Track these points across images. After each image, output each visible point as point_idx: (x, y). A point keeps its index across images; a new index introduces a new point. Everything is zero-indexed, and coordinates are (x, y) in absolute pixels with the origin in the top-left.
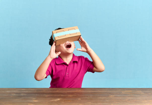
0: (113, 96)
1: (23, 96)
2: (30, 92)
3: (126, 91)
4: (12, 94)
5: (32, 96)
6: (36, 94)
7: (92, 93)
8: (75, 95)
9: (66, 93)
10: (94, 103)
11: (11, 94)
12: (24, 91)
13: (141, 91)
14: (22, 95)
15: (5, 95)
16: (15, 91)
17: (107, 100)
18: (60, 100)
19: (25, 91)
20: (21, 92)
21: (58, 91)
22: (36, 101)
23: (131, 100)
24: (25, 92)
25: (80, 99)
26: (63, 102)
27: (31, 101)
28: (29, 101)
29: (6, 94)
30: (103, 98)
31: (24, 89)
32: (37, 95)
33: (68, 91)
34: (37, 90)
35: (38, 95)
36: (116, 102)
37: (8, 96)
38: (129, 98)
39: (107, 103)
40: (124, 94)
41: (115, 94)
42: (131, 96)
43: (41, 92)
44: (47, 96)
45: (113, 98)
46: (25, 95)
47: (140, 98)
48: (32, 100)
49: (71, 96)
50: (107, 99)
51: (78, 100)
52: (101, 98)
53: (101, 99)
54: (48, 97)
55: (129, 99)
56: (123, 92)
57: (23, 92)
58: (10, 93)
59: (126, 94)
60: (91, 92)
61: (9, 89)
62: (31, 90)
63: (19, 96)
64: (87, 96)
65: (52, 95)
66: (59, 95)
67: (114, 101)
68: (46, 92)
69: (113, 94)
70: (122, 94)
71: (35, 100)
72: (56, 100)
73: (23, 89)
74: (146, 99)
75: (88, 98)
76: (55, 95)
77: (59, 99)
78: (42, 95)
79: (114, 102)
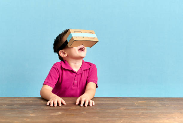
0: (124, 108)
1: (18, 108)
2: (24, 102)
3: (140, 102)
4: (3, 106)
5: (27, 108)
6: (32, 105)
9: (68, 104)
10: (101, 117)
12: (17, 101)
13: (157, 102)
14: (16, 106)
16: (6, 102)
17: (117, 114)
18: (62, 114)
19: (19, 101)
22: (33, 115)
23: (144, 114)
24: (18, 102)
25: (86, 113)
26: (65, 117)
27: (27, 115)
28: (24, 115)
30: (112, 111)
31: (17, 99)
32: (33, 107)
33: (70, 102)
34: (32, 101)
35: (35, 107)
36: (128, 117)
38: (143, 111)
39: (116, 117)
40: (137, 106)
41: (127, 106)
42: (145, 109)
44: (45, 108)
45: (124, 111)
47: (155, 111)
48: (27, 113)
49: (73, 108)
50: (117, 113)
51: (83, 113)
52: (109, 111)
53: (110, 113)
54: (47, 109)
55: (143, 113)
56: (136, 103)
57: (16, 102)
59: (139, 106)
60: (98, 103)
62: (26, 101)
63: (12, 109)
67: (124, 116)
69: (124, 106)
70: (135, 105)
71: (32, 113)
72: (56, 114)
73: (15, 99)
74: (163, 113)
75: (94, 111)
77: (60, 113)
78: (40, 107)
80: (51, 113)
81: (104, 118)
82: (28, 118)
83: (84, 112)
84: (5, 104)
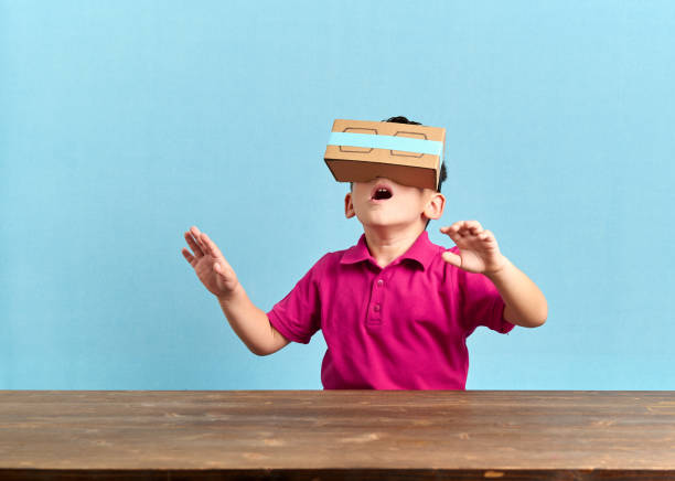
0: (610, 423)
1: (218, 423)
2: (242, 405)
3: (663, 404)
4: (168, 416)
5: (255, 424)
6: (271, 414)
7: (513, 412)
8: (441, 420)
9: (403, 410)
10: (526, 449)
11: (162, 415)
12: (216, 401)
14: (212, 417)
15: (138, 419)
16: (176, 404)
17: (584, 441)
18: (382, 439)
19: (224, 401)
20: (204, 406)
21: (364, 404)
22: (274, 443)
24: (220, 405)
25: (468, 438)
26: (392, 449)
27: (254, 443)
28: (244, 442)
29: (141, 415)
30: (568, 431)
31: (218, 396)
32: (275, 418)
33: (411, 405)
34: (272, 400)
35: (283, 419)
37: (150, 424)
39: (582, 450)
40: (657, 416)
41: (617, 416)
43: (293, 405)
44: (319, 421)
45: (610, 431)
46: (225, 418)
48: (255, 437)
49: (423, 422)
50: (586, 436)
51: (458, 438)
52: (555, 431)
53: (558, 436)
54: (327, 427)
56: (650, 408)
57: (213, 405)
58: (158, 413)
59: (664, 417)
61: (150, 395)
62: (246, 400)
63: (198, 424)
64: (495, 425)
65: (341, 420)
66: (374, 420)
67: (612, 444)
68: (314, 407)
69: (608, 416)
70: (647, 413)
71: (271, 438)
72: (360, 440)
73: (211, 396)
75: (497, 431)
76: (355, 420)
77: (373, 436)
78: (299, 419)
79: (615, 448)
80: (341, 436)
81: (539, 451)
82: (257, 450)
83: (462, 435)
84: (175, 410)
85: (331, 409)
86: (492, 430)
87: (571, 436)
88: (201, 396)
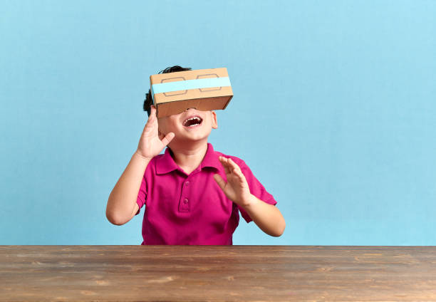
0: (329, 269)
1: (70, 269)
2: (84, 256)
3: (366, 255)
4: (34, 263)
5: (92, 269)
6: (103, 262)
7: (265, 261)
8: (216, 266)
9: (192, 260)
10: (271, 288)
11: (30, 263)
12: (68, 253)
13: (409, 256)
14: (63, 265)
15: (14, 266)
16: (40, 255)
17: (311, 282)
18: (175, 281)
19: (72, 253)
20: (59, 256)
21: (166, 255)
22: (103, 283)
23: (379, 281)
24: (70, 256)
25: (233, 279)
26: (182, 288)
27: (89, 284)
28: (83, 283)
29: (15, 263)
30: (301, 275)
31: (69, 250)
32: (105, 265)
33: (197, 256)
34: (105, 253)
35: (110, 265)
36: (339, 288)
37: (22, 269)
38: (375, 276)
39: (310, 288)
40: (362, 264)
41: (335, 263)
42: (380, 270)
43: (120, 256)
44: (134, 268)
45: (329, 275)
46: (72, 265)
47: (406, 275)
48: (90, 279)
49: (205, 268)
50: (311, 279)
51: (225, 280)
52: (292, 274)
53: (294, 278)
54: (139, 271)
55: (376, 279)
56: (357, 258)
57: (65, 256)
58: (28, 261)
59: (366, 264)
60: (263, 258)
61: (25, 249)
62: (88, 252)
63: (53, 269)
64: (253, 271)
65: (149, 267)
66: (171, 267)
67: (329, 284)
68: (132, 257)
69: (328, 264)
70: (354, 262)
71: (102, 279)
72: (161, 281)
73: (64, 249)
74: (425, 279)
75: (253, 274)
76: (158, 267)
77: (170, 279)
78: (121, 266)
79: (331, 287)
80: (148, 279)
81: (280, 289)
82: (91, 289)
83: (229, 278)
84: (40, 260)
85: (144, 259)
86: (250, 274)
87: (302, 279)
88: (57, 249)
